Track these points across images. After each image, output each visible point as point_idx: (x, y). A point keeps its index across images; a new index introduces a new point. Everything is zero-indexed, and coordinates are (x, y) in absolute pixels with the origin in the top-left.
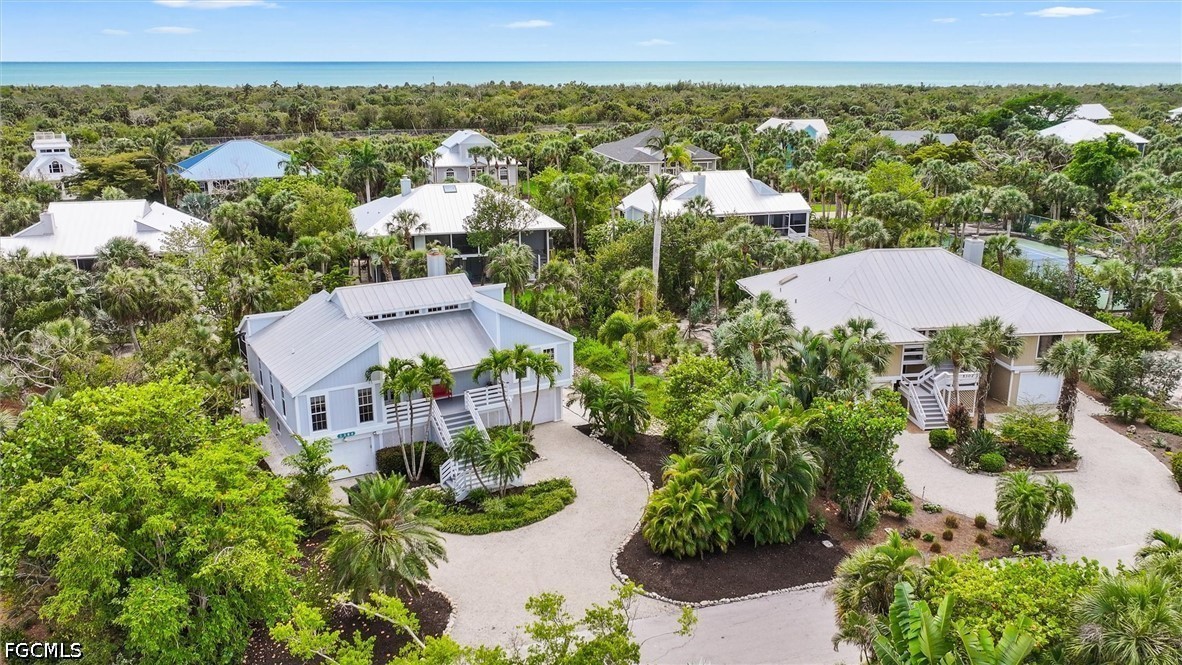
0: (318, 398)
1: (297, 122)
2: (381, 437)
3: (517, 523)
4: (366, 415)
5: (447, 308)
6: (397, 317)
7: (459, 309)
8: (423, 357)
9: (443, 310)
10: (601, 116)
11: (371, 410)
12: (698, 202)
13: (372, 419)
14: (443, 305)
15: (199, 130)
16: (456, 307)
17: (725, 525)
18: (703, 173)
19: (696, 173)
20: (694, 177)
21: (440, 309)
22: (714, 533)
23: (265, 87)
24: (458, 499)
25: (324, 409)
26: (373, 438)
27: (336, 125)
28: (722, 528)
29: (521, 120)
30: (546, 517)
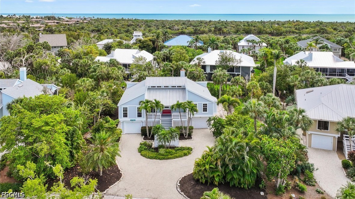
0: (125, 108)
1: (216, 31)
2: (144, 123)
3: (163, 158)
4: (140, 115)
5: (178, 87)
6: (162, 87)
7: (182, 87)
8: (155, 100)
9: (176, 87)
10: (318, 32)
11: (141, 114)
12: (301, 62)
13: (141, 117)
14: (176, 86)
15: (190, 32)
16: (181, 87)
17: (218, 175)
18: (312, 52)
19: (309, 52)
20: (309, 53)
21: (175, 87)
22: (214, 177)
23: (224, 21)
24: (153, 146)
25: (127, 111)
26: (141, 122)
27: (227, 32)
28: (217, 176)
29: (288, 32)
30: (175, 158)
